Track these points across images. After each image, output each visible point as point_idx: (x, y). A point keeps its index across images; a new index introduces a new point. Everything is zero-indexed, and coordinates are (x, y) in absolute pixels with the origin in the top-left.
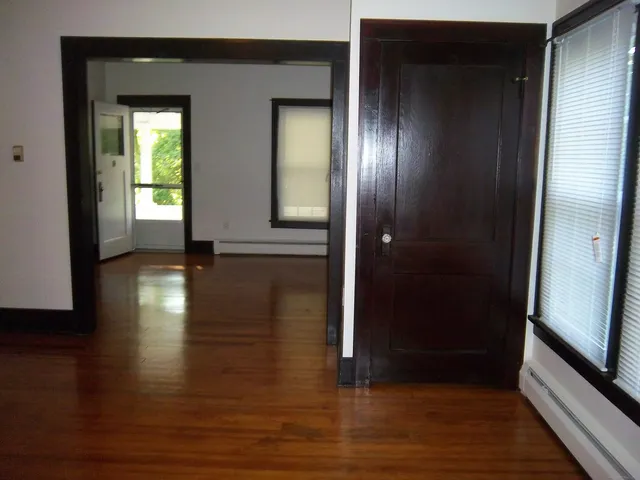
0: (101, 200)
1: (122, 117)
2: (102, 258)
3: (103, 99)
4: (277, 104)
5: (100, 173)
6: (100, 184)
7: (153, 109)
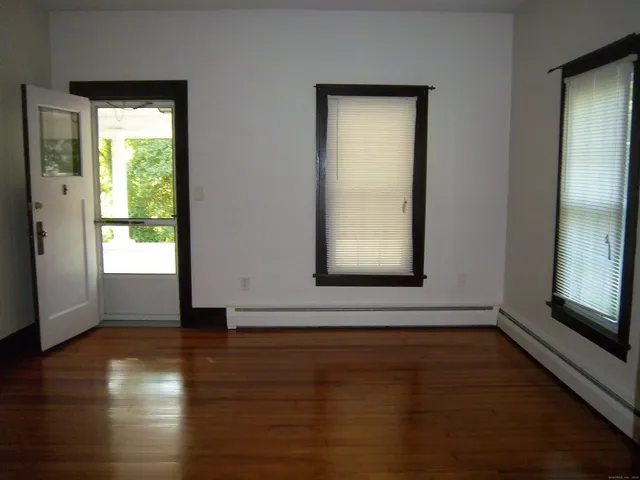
0: (41, 252)
1: (78, 115)
2: (45, 346)
3: (45, 83)
4: (325, 93)
5: (39, 206)
6: (40, 225)
7: (128, 103)
